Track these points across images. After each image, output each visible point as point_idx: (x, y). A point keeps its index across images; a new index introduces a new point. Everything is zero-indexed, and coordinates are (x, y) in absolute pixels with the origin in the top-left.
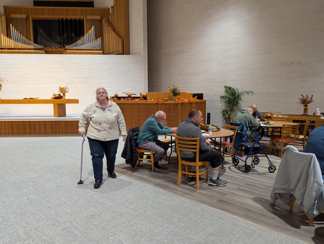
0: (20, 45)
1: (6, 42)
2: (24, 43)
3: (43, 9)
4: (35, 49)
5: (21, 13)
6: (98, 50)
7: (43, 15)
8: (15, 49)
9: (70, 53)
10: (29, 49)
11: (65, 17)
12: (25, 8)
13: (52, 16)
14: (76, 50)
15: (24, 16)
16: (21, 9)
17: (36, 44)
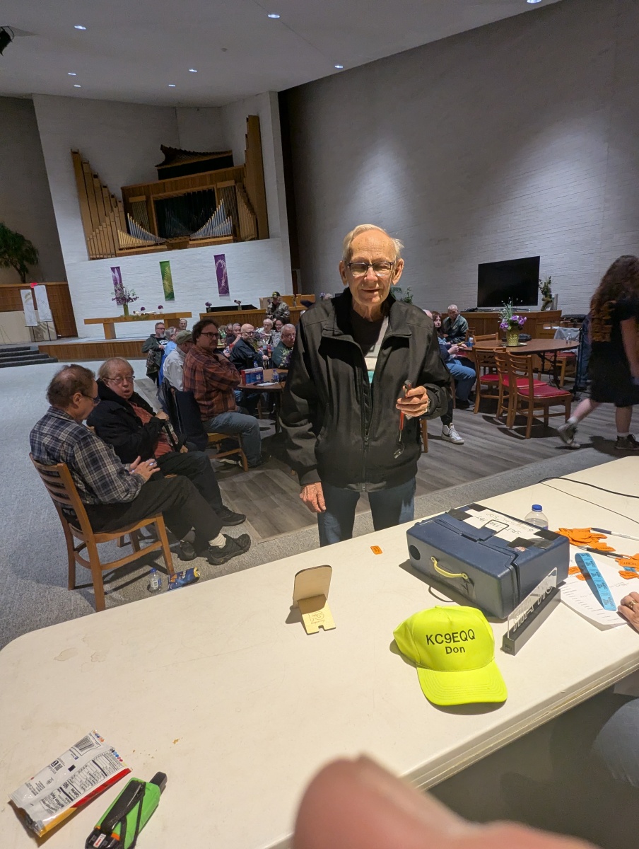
0: (140, 242)
1: (124, 239)
2: (145, 238)
3: (164, 183)
4: (157, 245)
5: (141, 195)
6: (228, 236)
7: (165, 192)
8: (134, 248)
9: (194, 246)
10: (149, 246)
11: (190, 190)
12: (144, 187)
13: (177, 192)
14: (201, 239)
15: (143, 198)
16: (140, 187)
17: (157, 238)
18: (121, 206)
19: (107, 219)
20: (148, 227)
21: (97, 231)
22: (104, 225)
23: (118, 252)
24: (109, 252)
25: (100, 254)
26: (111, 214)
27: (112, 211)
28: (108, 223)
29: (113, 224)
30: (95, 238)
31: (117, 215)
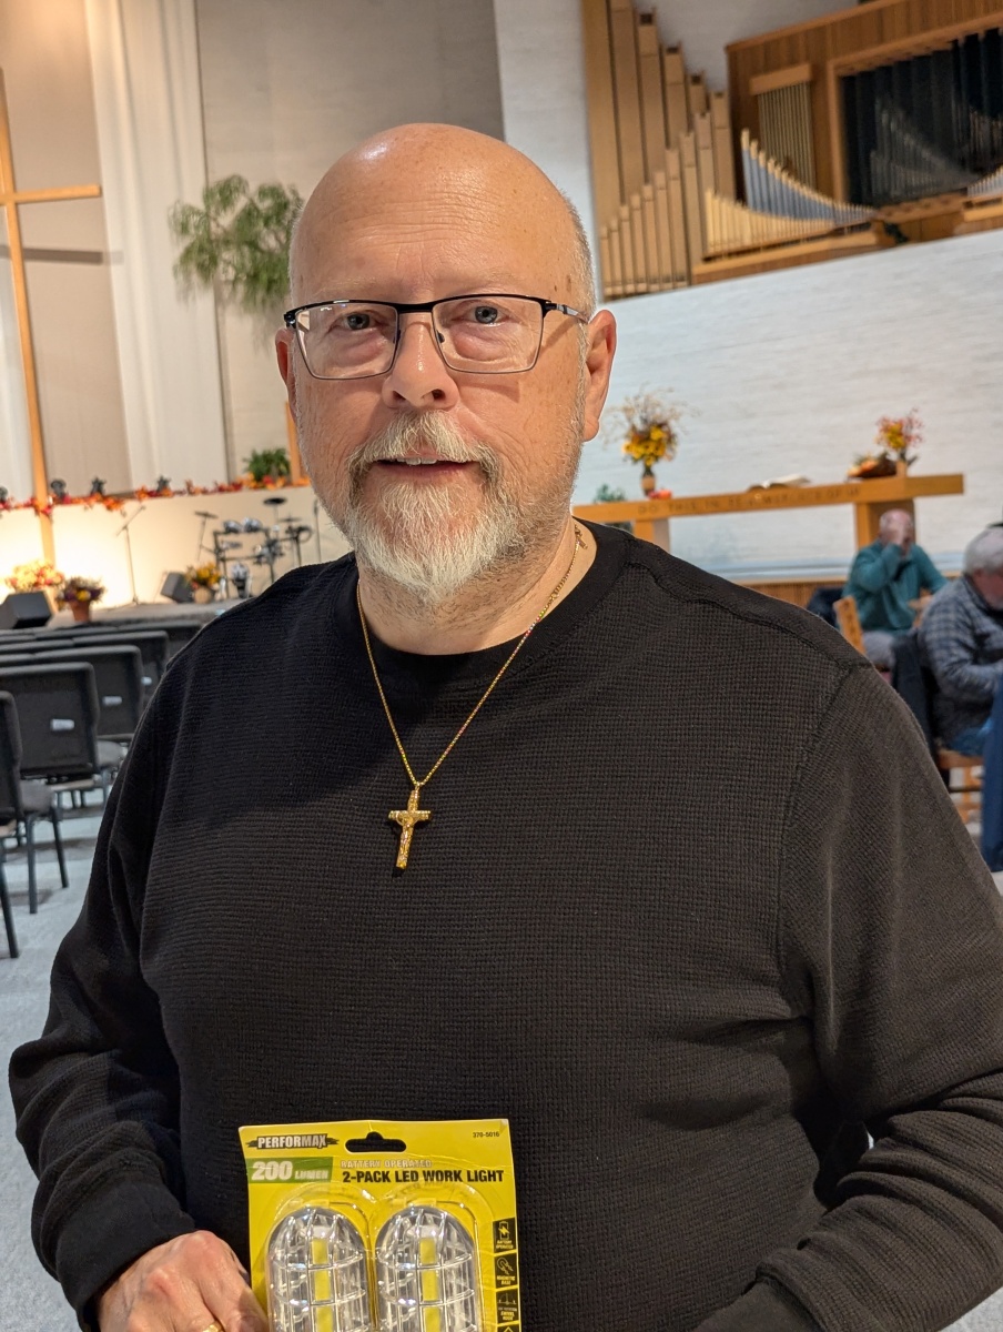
0: (778, 227)
1: (727, 222)
2: (798, 210)
4: (837, 233)
5: (793, 62)
7: (881, 40)
9: (982, 226)
12: (807, 33)
13: (923, 37)
15: (801, 73)
16: (791, 39)
17: (842, 207)
18: (721, 111)
19: (672, 157)
20: (810, 172)
21: (636, 200)
22: (660, 178)
23: (700, 268)
24: (667, 270)
25: (637, 281)
26: (687, 142)
27: (690, 126)
28: (674, 169)
29: (690, 173)
30: (626, 225)
31: (704, 140)
